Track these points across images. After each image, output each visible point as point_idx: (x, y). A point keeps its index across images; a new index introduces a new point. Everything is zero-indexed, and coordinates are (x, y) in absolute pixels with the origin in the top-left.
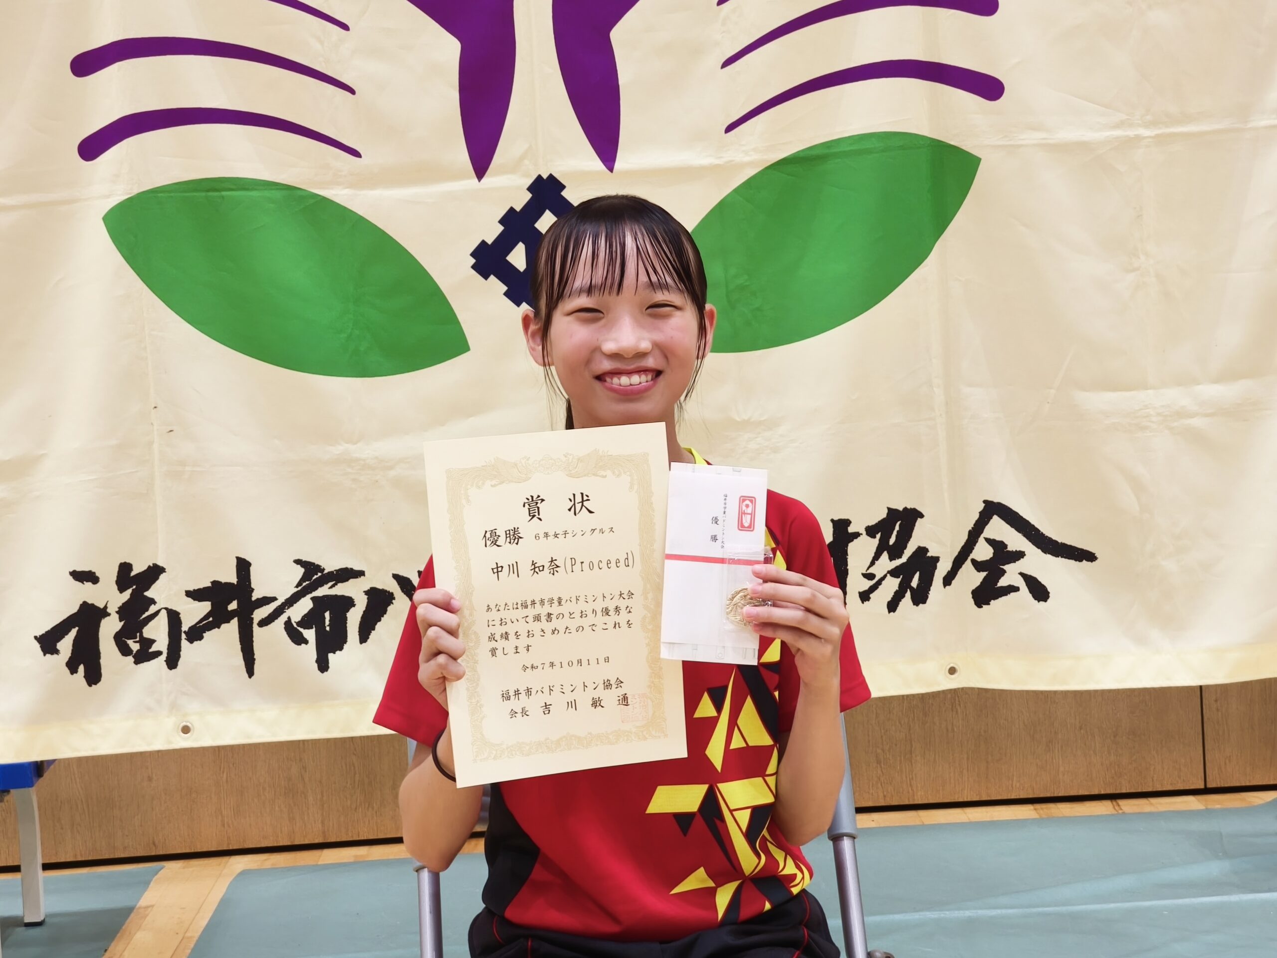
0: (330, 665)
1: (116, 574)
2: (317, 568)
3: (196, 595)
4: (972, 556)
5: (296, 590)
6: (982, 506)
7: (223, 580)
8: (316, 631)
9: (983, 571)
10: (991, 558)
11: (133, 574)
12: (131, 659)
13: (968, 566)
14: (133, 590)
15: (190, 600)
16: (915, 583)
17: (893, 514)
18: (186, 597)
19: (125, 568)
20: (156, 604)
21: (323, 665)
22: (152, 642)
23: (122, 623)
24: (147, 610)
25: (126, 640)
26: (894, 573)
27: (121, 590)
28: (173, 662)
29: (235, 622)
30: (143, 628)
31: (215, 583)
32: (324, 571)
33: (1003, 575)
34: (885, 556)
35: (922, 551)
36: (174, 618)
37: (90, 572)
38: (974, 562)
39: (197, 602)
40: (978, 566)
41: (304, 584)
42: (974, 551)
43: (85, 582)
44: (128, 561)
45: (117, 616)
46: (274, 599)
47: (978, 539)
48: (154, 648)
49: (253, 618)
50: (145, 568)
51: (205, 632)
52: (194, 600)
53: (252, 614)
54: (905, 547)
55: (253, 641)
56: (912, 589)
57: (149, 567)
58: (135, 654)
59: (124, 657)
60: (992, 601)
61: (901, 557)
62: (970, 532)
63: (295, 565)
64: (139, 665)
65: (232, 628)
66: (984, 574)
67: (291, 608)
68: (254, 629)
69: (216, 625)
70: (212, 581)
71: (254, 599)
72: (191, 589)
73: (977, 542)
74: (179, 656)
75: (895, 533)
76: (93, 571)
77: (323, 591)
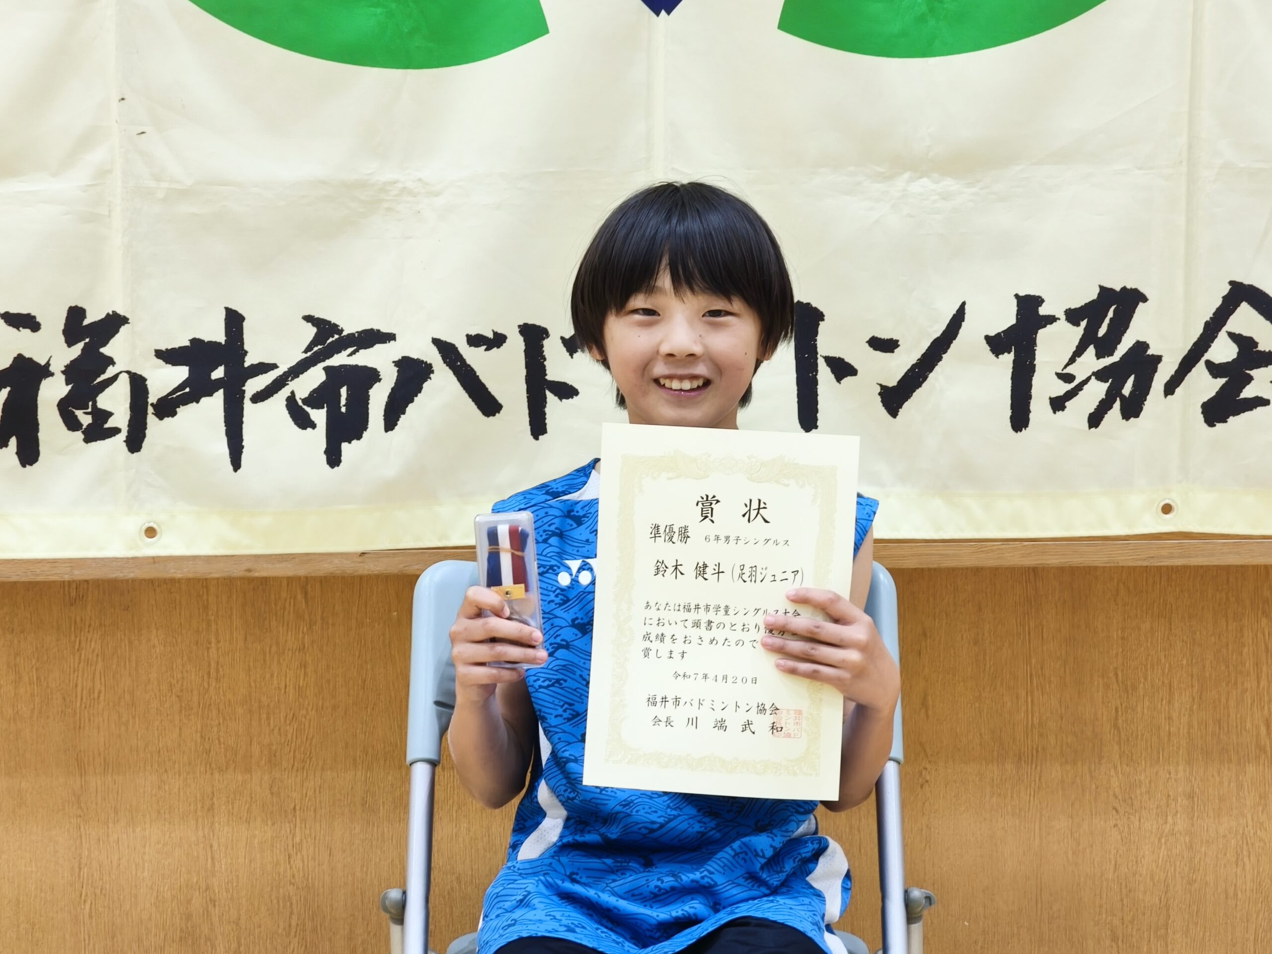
0: (343, 458)
1: (63, 321)
2: (334, 328)
3: (170, 356)
4: (1207, 356)
5: (304, 356)
6: (1226, 289)
7: (207, 338)
8: (327, 411)
9: (1221, 377)
10: (1234, 360)
11: (86, 322)
12: (79, 435)
13: (1200, 369)
14: (85, 343)
15: (161, 362)
16: (1127, 390)
17: (1106, 293)
18: (155, 358)
19: (76, 314)
20: (116, 366)
21: (333, 458)
22: (109, 414)
23: (70, 387)
24: (104, 372)
25: (74, 410)
26: (1100, 375)
27: (70, 342)
28: (135, 442)
29: (220, 395)
30: (97, 396)
31: (195, 341)
32: (342, 333)
33: (1249, 383)
34: (1091, 350)
35: (1141, 347)
36: (138, 384)
37: (29, 315)
38: (1210, 365)
39: (169, 366)
40: (1215, 370)
41: (315, 349)
42: (1210, 350)
43: (21, 329)
44: (80, 305)
45: (63, 377)
46: (274, 366)
47: (1218, 334)
48: (110, 423)
49: (245, 391)
50: (103, 316)
51: (179, 407)
52: (167, 362)
53: (244, 386)
54: (1119, 342)
55: (242, 423)
56: (1123, 397)
57: (108, 314)
58: (85, 429)
59: (70, 433)
60: (1231, 418)
61: (1112, 355)
62: (1207, 323)
63: (304, 322)
64: (89, 444)
65: (214, 404)
66: (1222, 381)
67: (296, 380)
68: (245, 406)
69: (194, 397)
70: (191, 338)
71: (246, 365)
72: (164, 349)
73: (1216, 337)
74: (144, 436)
75: (1107, 321)
76: (33, 314)
77: (339, 359)
